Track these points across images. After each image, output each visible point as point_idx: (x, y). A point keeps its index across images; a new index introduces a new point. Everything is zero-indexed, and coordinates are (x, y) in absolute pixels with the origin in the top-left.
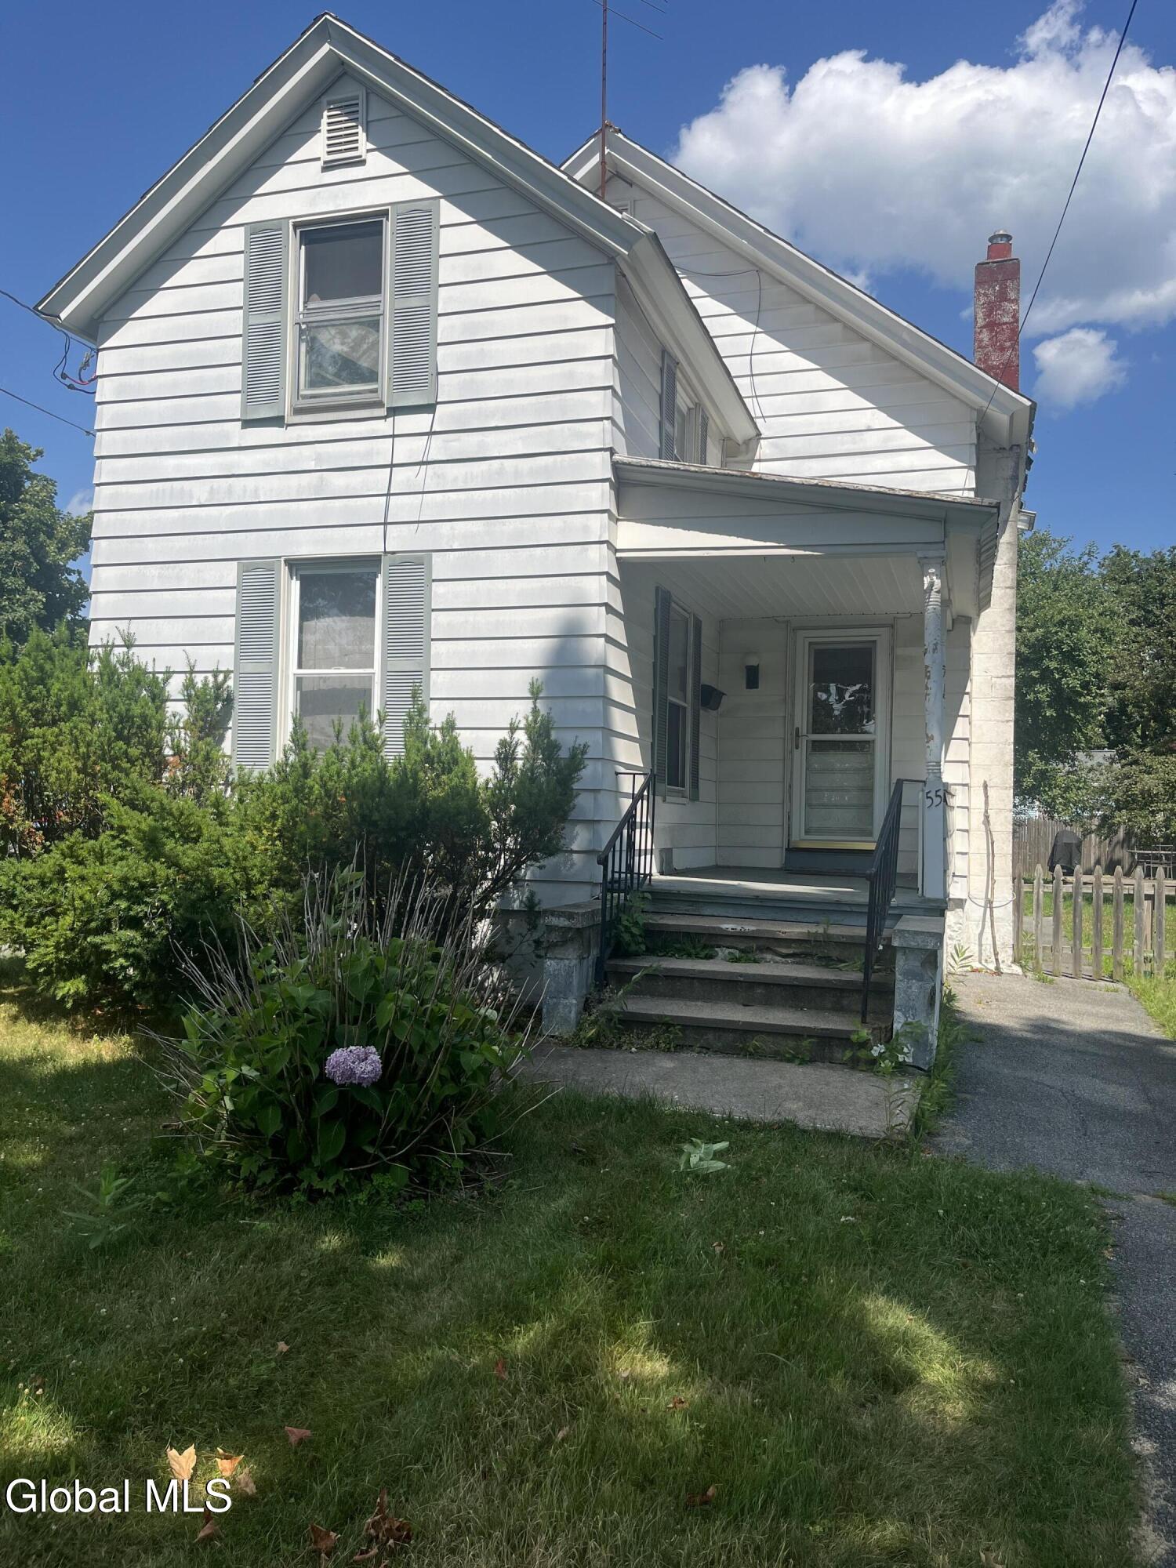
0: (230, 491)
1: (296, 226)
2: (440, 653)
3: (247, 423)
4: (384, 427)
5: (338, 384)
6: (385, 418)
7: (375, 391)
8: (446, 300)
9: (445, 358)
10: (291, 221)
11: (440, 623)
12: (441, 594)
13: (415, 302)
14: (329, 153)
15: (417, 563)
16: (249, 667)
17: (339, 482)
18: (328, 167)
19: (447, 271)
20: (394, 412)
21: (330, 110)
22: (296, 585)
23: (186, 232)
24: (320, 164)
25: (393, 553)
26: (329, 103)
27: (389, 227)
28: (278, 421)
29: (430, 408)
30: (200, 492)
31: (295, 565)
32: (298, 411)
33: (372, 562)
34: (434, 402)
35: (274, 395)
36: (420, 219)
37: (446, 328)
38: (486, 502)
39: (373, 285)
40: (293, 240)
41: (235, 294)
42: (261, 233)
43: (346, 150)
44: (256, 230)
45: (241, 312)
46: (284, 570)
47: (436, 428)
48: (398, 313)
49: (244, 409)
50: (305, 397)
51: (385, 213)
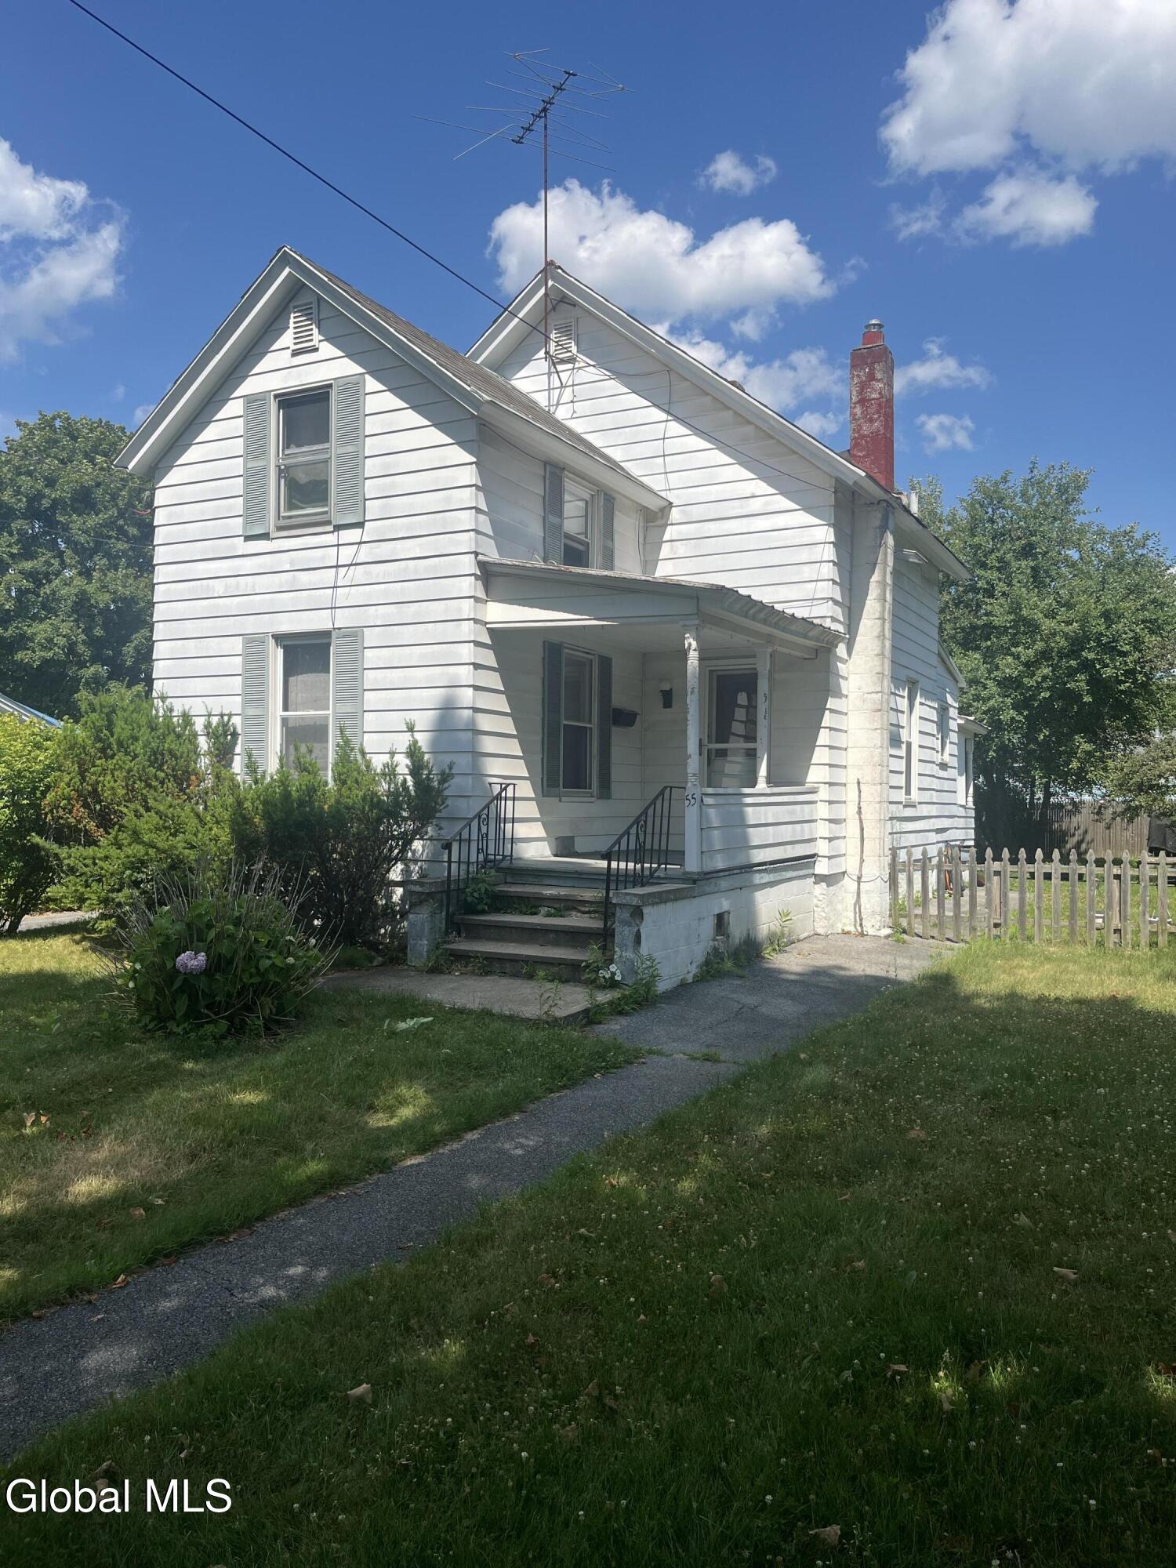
0: (238, 586)
1: (276, 396)
2: (371, 699)
3: (248, 538)
4: (331, 539)
5: (302, 508)
6: (332, 532)
7: (326, 513)
8: (371, 446)
9: (370, 488)
10: (272, 393)
11: (370, 678)
12: (371, 657)
13: (350, 449)
14: (295, 344)
15: (354, 635)
16: (251, 711)
17: (305, 578)
18: (295, 353)
19: (371, 425)
20: (338, 528)
21: (295, 313)
22: (280, 652)
23: (208, 403)
24: (290, 351)
25: (340, 629)
26: (295, 307)
27: (334, 395)
28: (265, 536)
29: (360, 525)
30: (218, 587)
31: (279, 638)
32: (280, 529)
33: (327, 634)
34: (362, 520)
35: (262, 519)
36: (353, 388)
37: (371, 467)
38: (396, 591)
39: (324, 437)
40: (273, 405)
41: (238, 446)
42: (254, 402)
43: (306, 341)
44: (250, 400)
45: (242, 459)
46: (272, 642)
47: (365, 539)
48: (338, 456)
49: (245, 529)
50: (284, 517)
51: (330, 386)
